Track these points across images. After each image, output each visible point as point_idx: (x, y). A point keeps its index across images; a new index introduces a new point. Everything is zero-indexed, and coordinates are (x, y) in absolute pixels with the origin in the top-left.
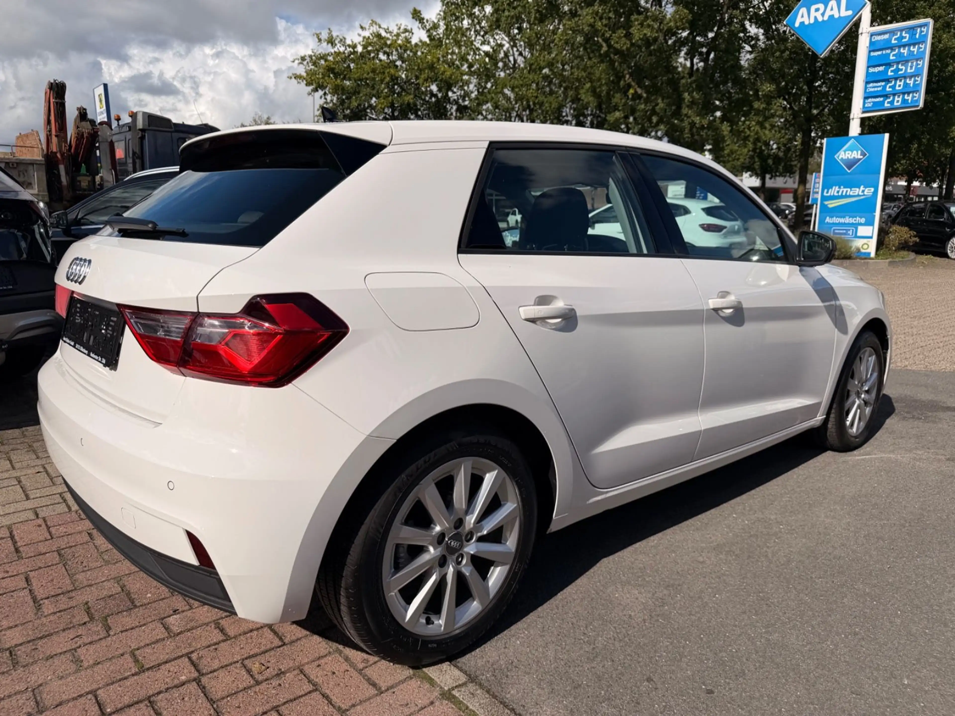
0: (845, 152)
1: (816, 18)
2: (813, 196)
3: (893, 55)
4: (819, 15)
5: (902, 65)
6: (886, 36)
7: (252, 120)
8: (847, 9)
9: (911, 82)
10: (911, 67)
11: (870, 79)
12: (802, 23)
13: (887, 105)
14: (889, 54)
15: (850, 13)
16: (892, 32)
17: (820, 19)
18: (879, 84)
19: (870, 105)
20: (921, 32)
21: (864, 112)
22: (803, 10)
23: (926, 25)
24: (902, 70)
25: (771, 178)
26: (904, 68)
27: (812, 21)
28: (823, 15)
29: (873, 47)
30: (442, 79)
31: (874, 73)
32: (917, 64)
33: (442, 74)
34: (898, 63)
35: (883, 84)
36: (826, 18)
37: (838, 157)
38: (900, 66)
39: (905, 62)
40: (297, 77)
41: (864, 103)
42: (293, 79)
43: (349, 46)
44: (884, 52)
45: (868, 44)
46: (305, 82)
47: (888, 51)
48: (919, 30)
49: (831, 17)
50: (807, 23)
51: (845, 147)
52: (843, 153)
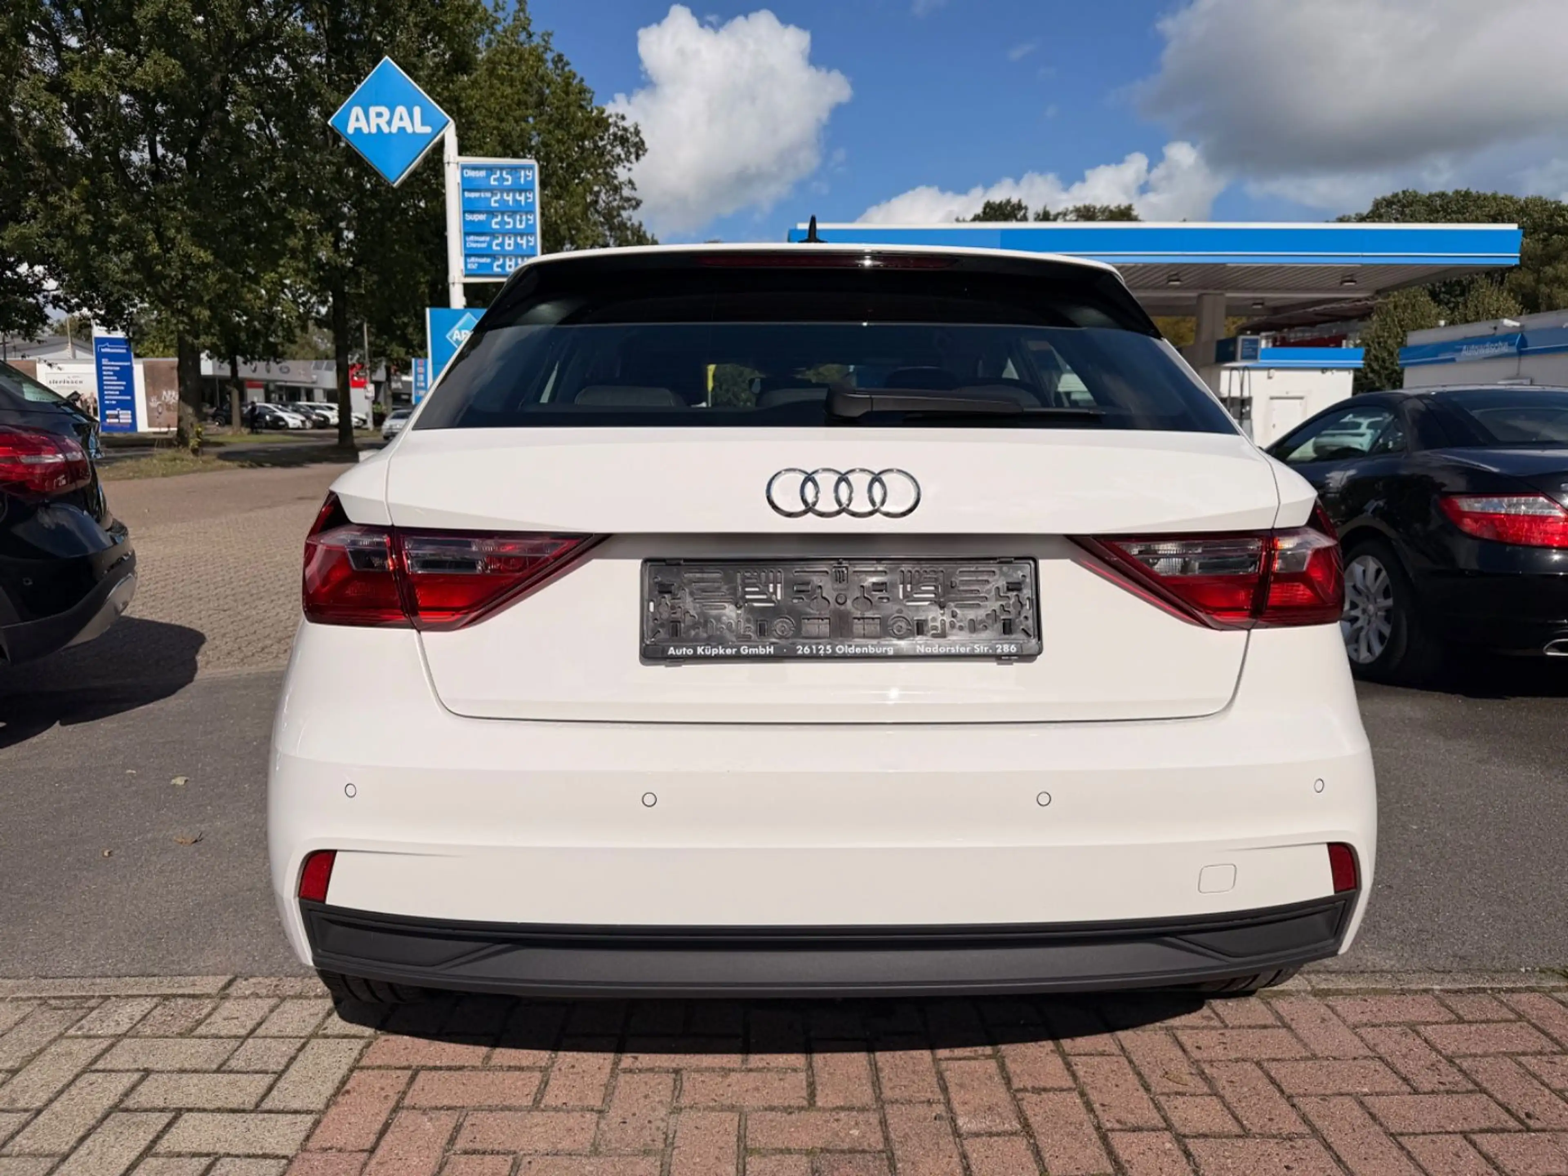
0: (460, 330)
1: (378, 126)
2: (417, 393)
3: (496, 202)
4: (383, 122)
5: (509, 217)
6: (482, 173)
8: (423, 123)
9: (523, 242)
10: (521, 221)
11: (469, 229)
12: (358, 130)
13: (496, 270)
14: (489, 199)
15: (428, 130)
16: (490, 169)
17: (386, 129)
18: (482, 239)
19: (475, 266)
20: (526, 176)
21: (466, 276)
22: (357, 111)
23: (531, 168)
24: (509, 223)
25: (245, 363)
26: (510, 220)
27: (374, 130)
28: (389, 123)
29: (467, 186)
31: (472, 222)
32: (528, 220)
34: (503, 213)
35: (488, 239)
36: (394, 130)
37: (451, 337)
38: (506, 219)
39: (513, 213)
41: (466, 263)
44: (483, 195)
45: (459, 180)
47: (488, 195)
48: (523, 173)
49: (402, 130)
50: (366, 130)
51: (458, 325)
52: (457, 332)
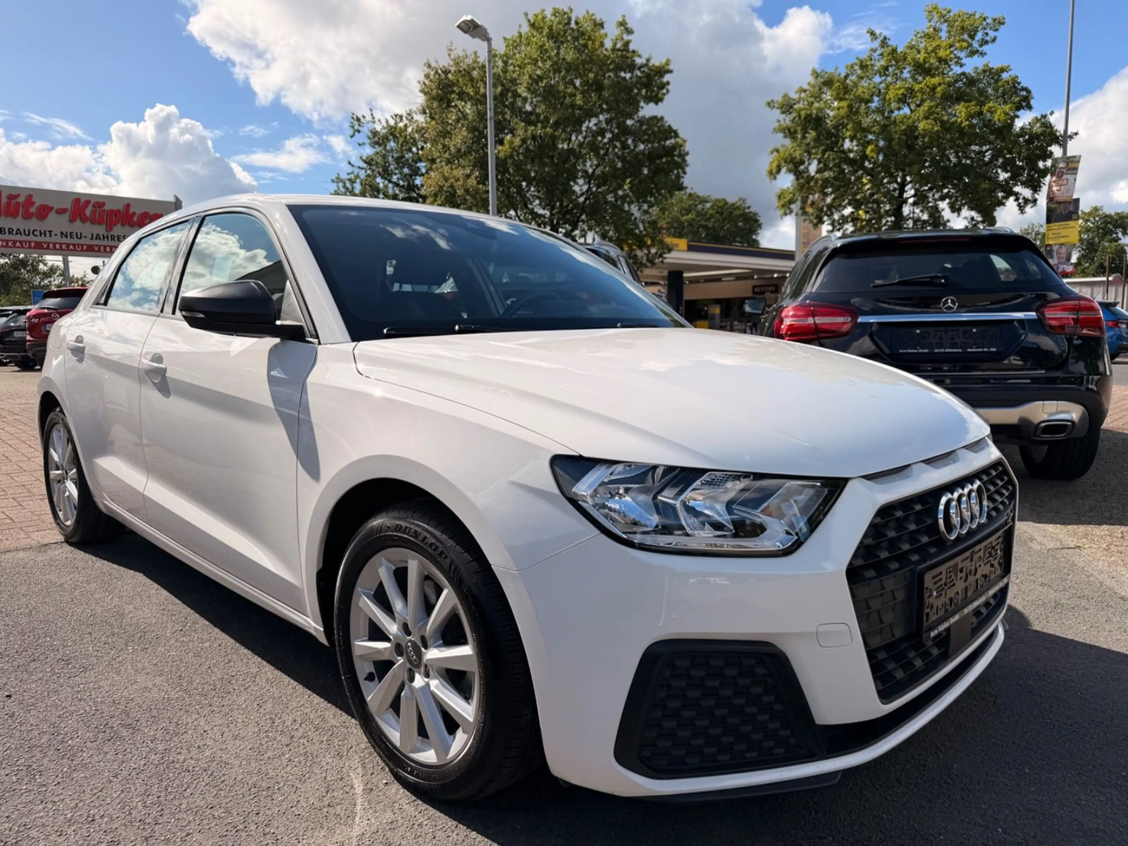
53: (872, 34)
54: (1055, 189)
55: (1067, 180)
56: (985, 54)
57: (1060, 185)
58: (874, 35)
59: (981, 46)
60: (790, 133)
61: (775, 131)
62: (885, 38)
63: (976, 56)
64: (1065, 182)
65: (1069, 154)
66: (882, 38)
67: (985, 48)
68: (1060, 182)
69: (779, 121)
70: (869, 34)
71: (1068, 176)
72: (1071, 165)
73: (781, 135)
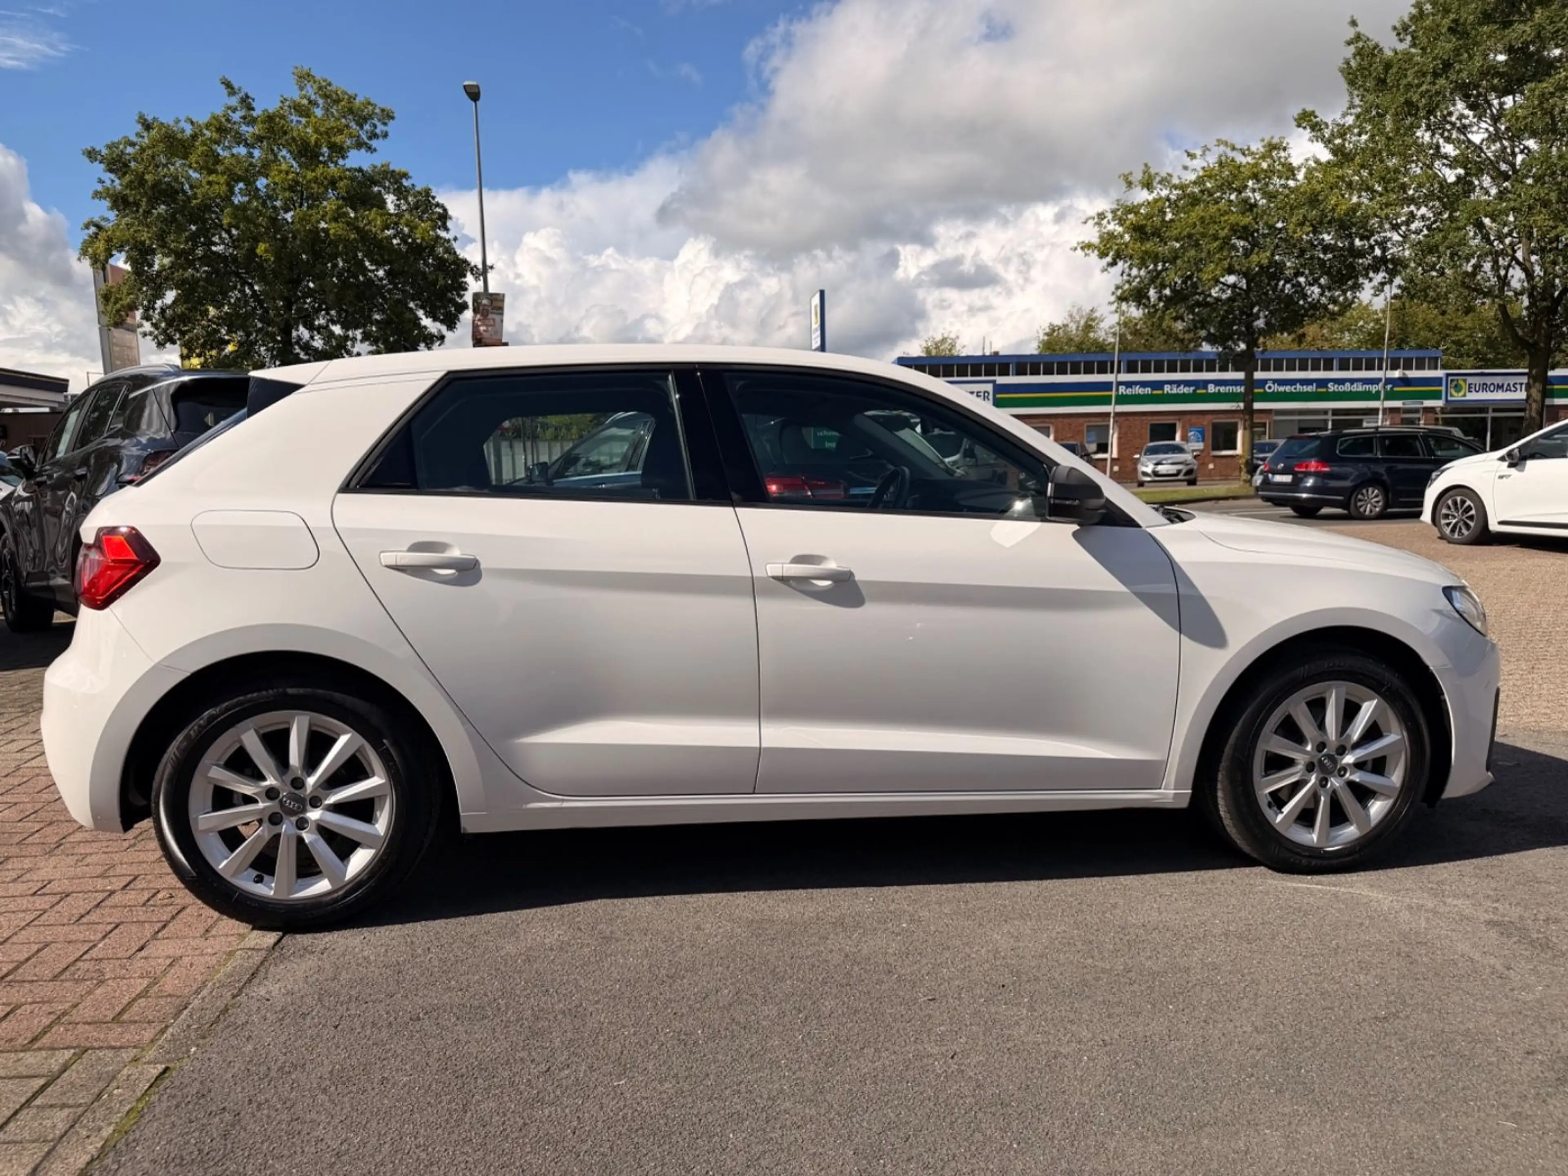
7: (1066, 315)
30: (1333, 218)
33: (1333, 210)
40: (1087, 247)
42: (1079, 251)
43: (1176, 187)
46: (1096, 252)
53: (228, 85)
54: (482, 328)
55: (494, 320)
56: (375, 150)
57: (487, 326)
58: (232, 88)
59: (370, 138)
60: (120, 202)
61: (97, 195)
62: (247, 97)
63: (363, 150)
64: (492, 322)
65: (491, 290)
66: (242, 94)
67: (374, 143)
68: (487, 322)
69: (101, 181)
70: (223, 87)
71: (495, 316)
72: (495, 304)
73: (107, 203)
